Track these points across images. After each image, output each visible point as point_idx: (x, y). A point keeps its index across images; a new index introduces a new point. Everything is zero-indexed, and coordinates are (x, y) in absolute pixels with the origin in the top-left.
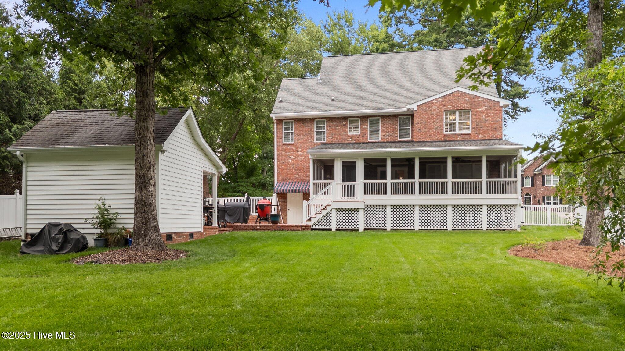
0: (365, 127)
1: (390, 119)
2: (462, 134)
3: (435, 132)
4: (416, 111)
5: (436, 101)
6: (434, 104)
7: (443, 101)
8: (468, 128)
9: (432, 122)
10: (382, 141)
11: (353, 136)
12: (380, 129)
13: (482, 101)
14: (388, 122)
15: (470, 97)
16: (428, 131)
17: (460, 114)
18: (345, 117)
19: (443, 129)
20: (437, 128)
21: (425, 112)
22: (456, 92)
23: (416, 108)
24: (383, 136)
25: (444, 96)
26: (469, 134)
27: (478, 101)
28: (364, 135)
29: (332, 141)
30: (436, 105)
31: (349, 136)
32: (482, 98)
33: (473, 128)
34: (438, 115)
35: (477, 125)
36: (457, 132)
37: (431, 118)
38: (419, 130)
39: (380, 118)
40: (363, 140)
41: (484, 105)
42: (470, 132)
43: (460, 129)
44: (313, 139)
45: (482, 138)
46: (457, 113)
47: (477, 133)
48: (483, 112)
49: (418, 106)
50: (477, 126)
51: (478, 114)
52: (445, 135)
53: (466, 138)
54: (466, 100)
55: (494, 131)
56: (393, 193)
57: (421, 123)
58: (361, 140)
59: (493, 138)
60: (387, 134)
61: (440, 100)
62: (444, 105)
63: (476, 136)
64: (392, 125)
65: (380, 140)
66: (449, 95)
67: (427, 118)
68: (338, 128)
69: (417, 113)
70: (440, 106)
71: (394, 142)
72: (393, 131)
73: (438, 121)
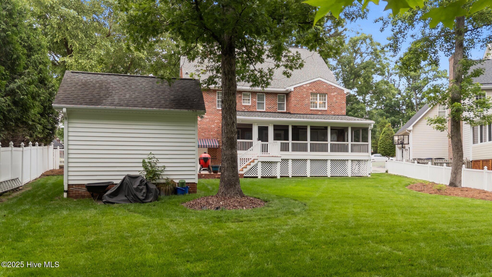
0: (255, 100)
2: (321, 110)
3: (305, 108)
4: (292, 91)
5: (306, 86)
6: (304, 88)
7: (310, 86)
8: (325, 106)
9: (303, 101)
10: (267, 111)
11: (246, 106)
12: (265, 102)
13: (334, 88)
14: (271, 97)
15: (326, 85)
16: (300, 106)
17: (320, 97)
18: (240, 91)
19: (309, 106)
20: (306, 105)
21: (298, 93)
22: (318, 80)
23: (293, 90)
24: (267, 107)
25: (311, 83)
26: (326, 111)
27: (332, 88)
28: (254, 106)
30: (305, 89)
31: (243, 106)
32: (335, 86)
33: (328, 106)
34: (307, 96)
35: (331, 105)
36: (318, 108)
37: (302, 98)
39: (265, 94)
40: (253, 110)
41: (335, 92)
42: (326, 109)
43: (320, 106)
44: (216, 106)
45: (334, 113)
46: (318, 95)
47: (330, 110)
48: (334, 96)
49: (294, 88)
51: (331, 97)
52: (311, 110)
53: (324, 113)
54: (324, 87)
55: (341, 110)
56: (293, 150)
57: (296, 100)
59: (340, 114)
60: (270, 106)
61: (308, 85)
62: (311, 89)
63: (330, 112)
64: (273, 100)
65: (265, 110)
66: (314, 82)
67: (300, 97)
69: (293, 93)
70: (308, 89)
71: (275, 113)
72: (274, 104)
73: (307, 100)
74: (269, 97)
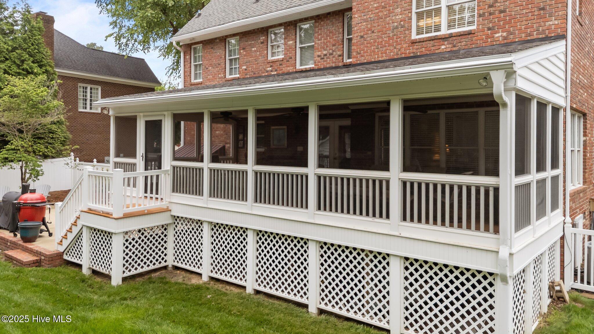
0: (293, 42)
1: (329, 21)
2: (454, 35)
3: (392, 38)
9: (387, 16)
10: (316, 67)
11: (273, 62)
12: (315, 42)
14: (327, 27)
16: (379, 37)
18: (263, 28)
19: (410, 29)
20: (397, 27)
24: (319, 56)
26: (470, 33)
28: (290, 59)
29: (246, 75)
31: (269, 63)
33: (480, 16)
35: (490, 6)
36: (444, 30)
37: (384, 7)
38: (362, 37)
39: (314, 22)
40: (289, 69)
42: (473, 27)
43: (450, 22)
44: (225, 73)
45: (505, 38)
47: (489, 29)
50: (492, 9)
52: (415, 42)
53: (463, 42)
55: (540, 17)
56: (213, 194)
57: (366, 21)
58: (286, 69)
59: (535, 36)
60: (325, 52)
63: (488, 37)
64: (332, 32)
65: (312, 65)
67: (377, 8)
68: (253, 49)
71: (337, 68)
72: (334, 45)
73: (399, 10)
74: (323, 26)
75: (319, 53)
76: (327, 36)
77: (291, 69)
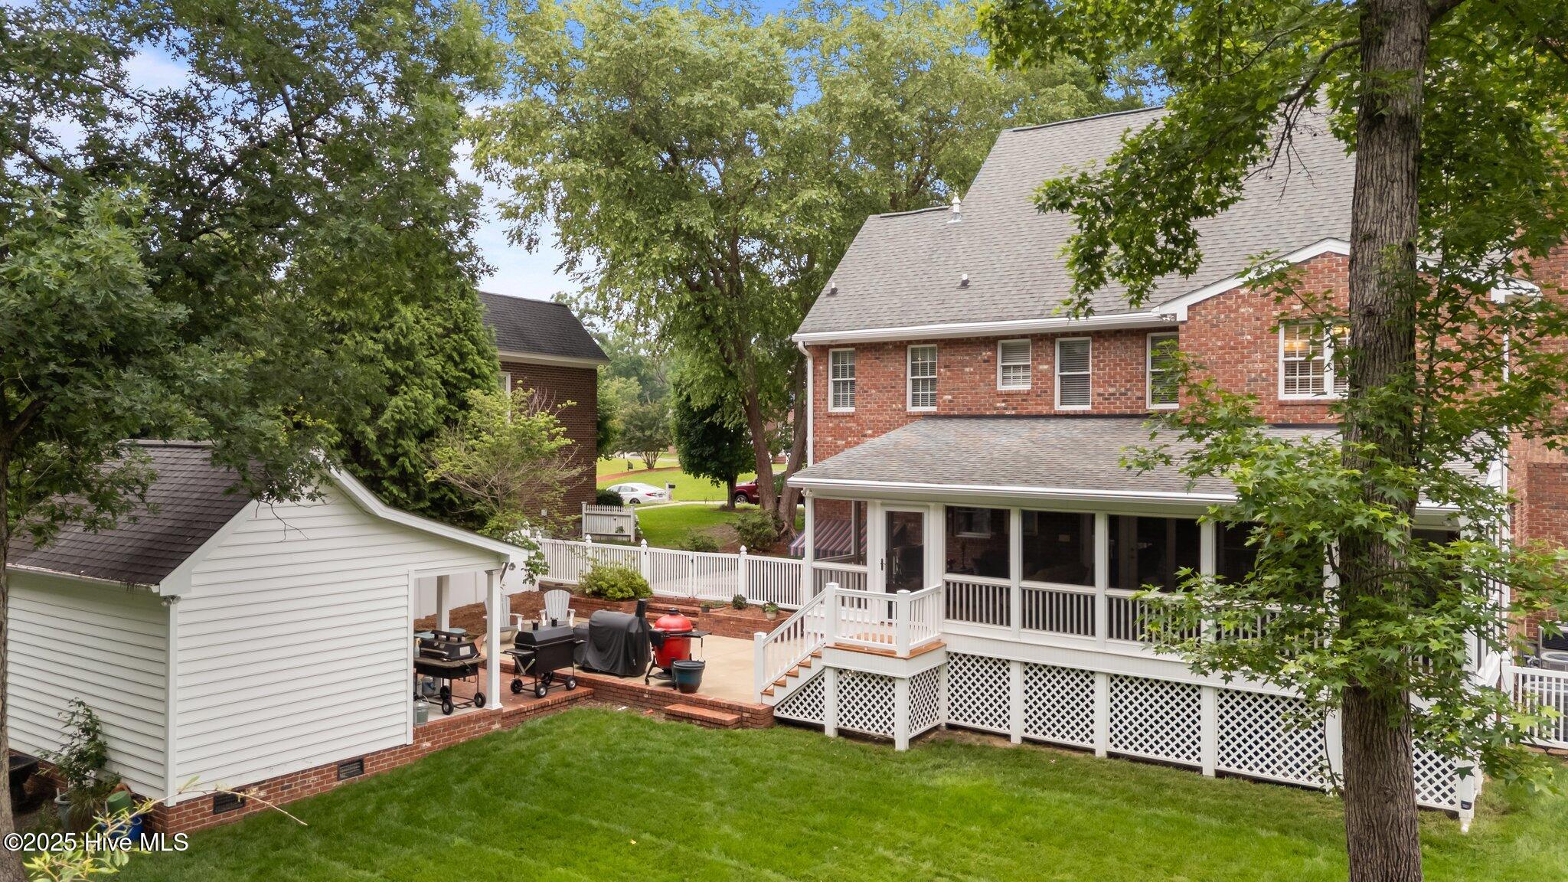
0: (1046, 367)
4: (1183, 322)
6: (1246, 300)
7: (1275, 290)
9: (1238, 362)
10: (1095, 412)
11: (1009, 394)
12: (1090, 372)
14: (1116, 351)
18: (987, 338)
19: (1275, 385)
20: (1255, 380)
21: (1213, 326)
22: (1323, 255)
23: (1182, 316)
24: (1099, 395)
28: (1041, 392)
29: (952, 409)
30: (1251, 305)
31: (1000, 395)
34: (1256, 338)
36: (1330, 394)
37: (1232, 348)
39: (1089, 339)
40: (1040, 408)
44: (904, 402)
49: (1190, 308)
52: (1283, 405)
56: (1028, 622)
57: (1201, 363)
58: (1032, 407)
60: (1112, 390)
62: (1281, 304)
64: (1124, 361)
65: (1087, 408)
66: (1298, 266)
67: (1221, 348)
68: (967, 369)
69: (1188, 328)
70: (1263, 305)
71: (1133, 416)
72: (1128, 381)
73: (1259, 356)
74: (1108, 348)
75: (1101, 390)
76: (1116, 365)
77: (1045, 410)
